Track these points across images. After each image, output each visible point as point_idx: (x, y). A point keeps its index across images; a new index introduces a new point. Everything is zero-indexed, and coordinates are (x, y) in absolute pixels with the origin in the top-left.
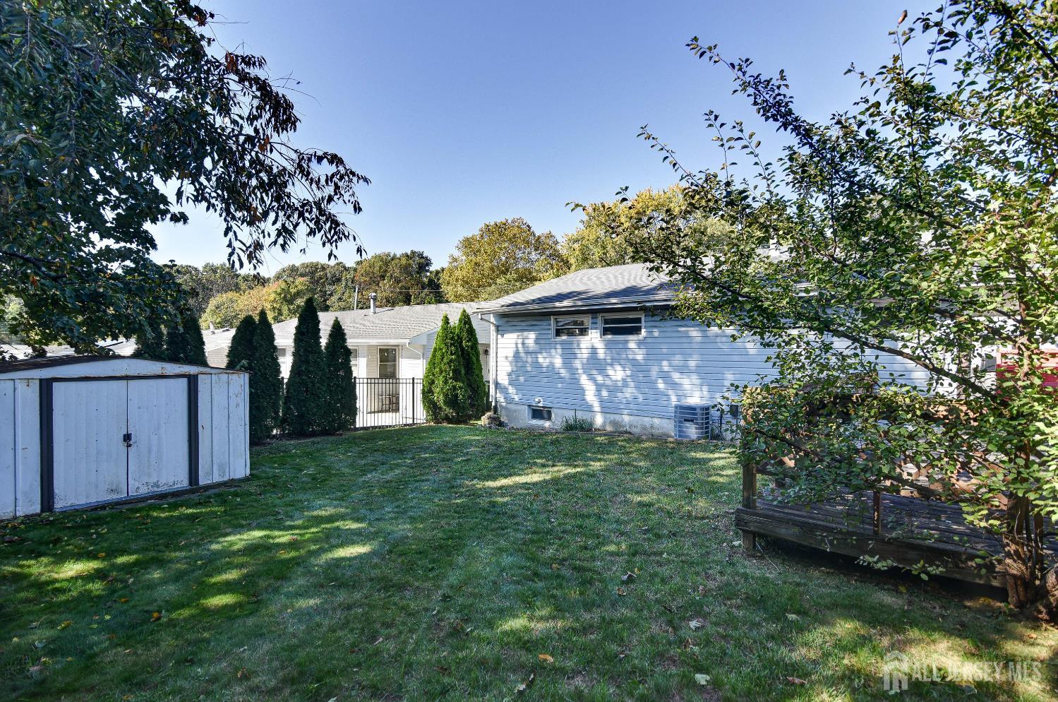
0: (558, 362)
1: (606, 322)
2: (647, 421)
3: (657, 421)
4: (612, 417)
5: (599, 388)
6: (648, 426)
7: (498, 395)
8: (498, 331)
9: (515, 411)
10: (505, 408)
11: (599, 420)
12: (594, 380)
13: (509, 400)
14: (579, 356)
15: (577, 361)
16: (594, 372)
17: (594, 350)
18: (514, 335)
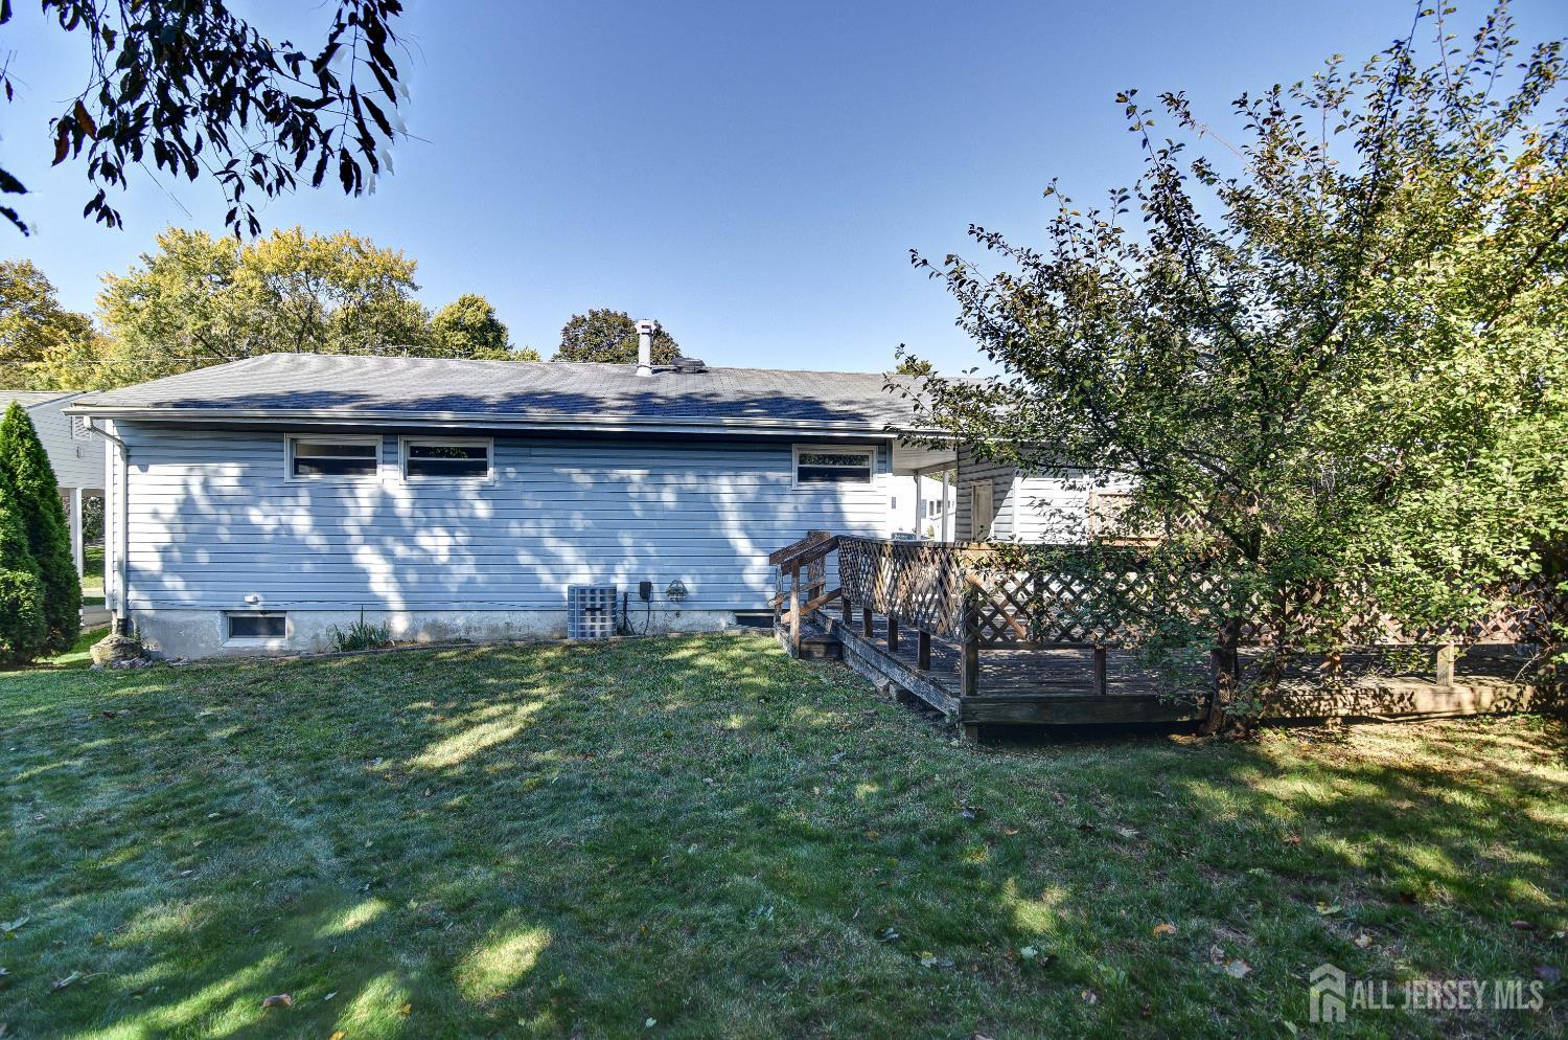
0: (302, 522)
1: (414, 451)
2: (501, 619)
3: (518, 619)
4: (430, 617)
5: (399, 568)
6: (501, 624)
7: (132, 595)
8: (128, 458)
9: (186, 625)
10: (152, 622)
11: (400, 624)
12: (388, 554)
13: (164, 603)
14: (352, 512)
15: (348, 522)
16: (389, 540)
17: (385, 502)
18: (180, 469)
